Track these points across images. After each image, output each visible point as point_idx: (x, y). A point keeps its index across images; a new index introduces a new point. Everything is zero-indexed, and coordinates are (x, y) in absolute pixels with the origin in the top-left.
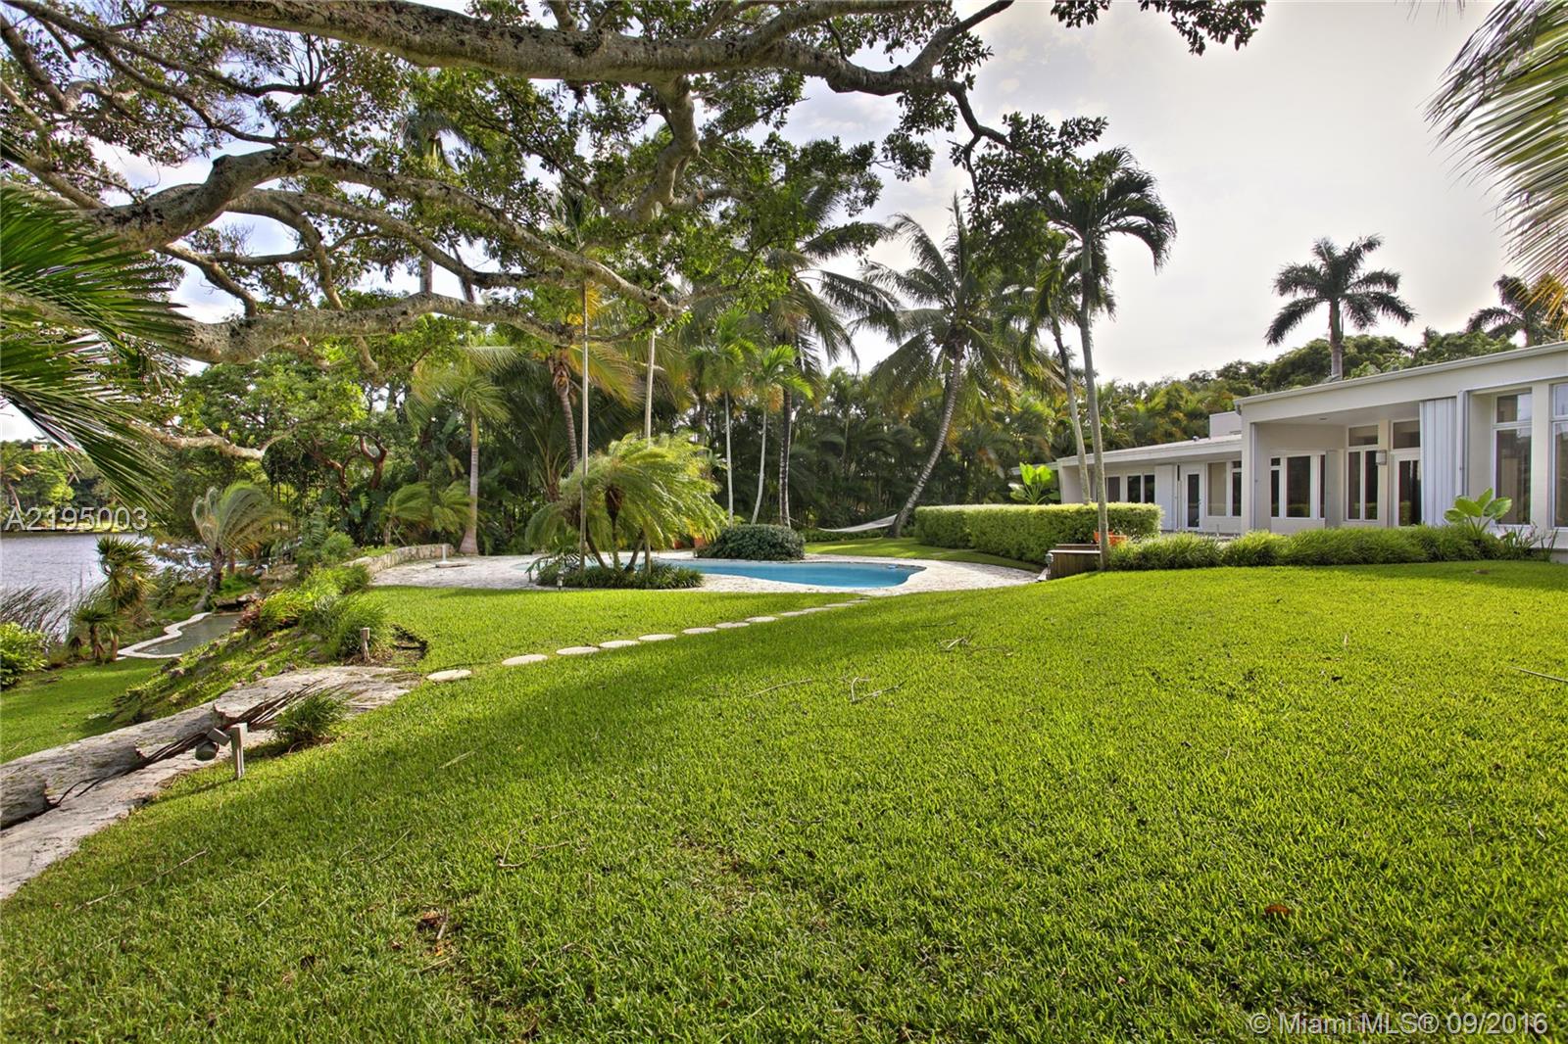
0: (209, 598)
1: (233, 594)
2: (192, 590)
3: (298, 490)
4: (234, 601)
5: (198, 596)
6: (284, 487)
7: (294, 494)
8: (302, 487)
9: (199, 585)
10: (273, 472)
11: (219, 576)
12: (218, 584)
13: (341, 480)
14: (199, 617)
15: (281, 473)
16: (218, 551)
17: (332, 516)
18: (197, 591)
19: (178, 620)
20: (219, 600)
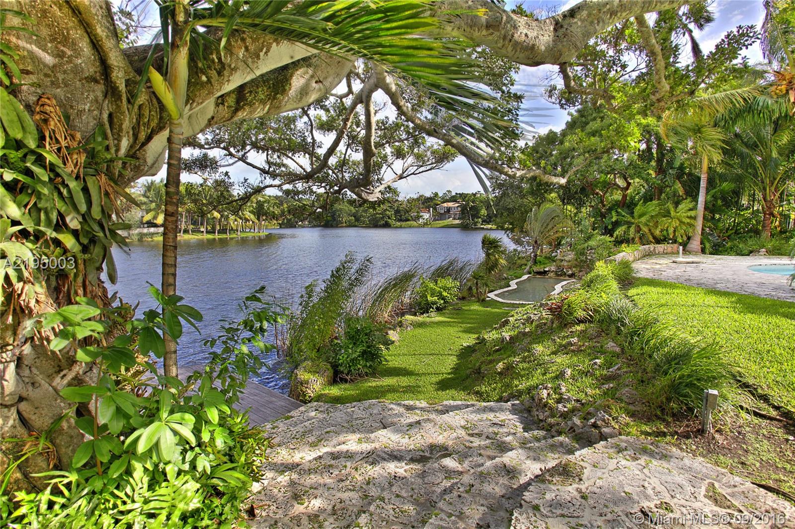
0: (531, 267)
1: (542, 266)
2: (524, 261)
3: (577, 209)
4: (542, 270)
5: (526, 265)
6: (569, 207)
7: (574, 210)
8: (579, 207)
9: (527, 259)
10: (564, 199)
11: (536, 256)
12: (535, 260)
13: (602, 202)
14: (525, 277)
15: (568, 199)
16: (536, 242)
17: (594, 223)
18: (526, 262)
19: (517, 278)
20: (536, 269)
